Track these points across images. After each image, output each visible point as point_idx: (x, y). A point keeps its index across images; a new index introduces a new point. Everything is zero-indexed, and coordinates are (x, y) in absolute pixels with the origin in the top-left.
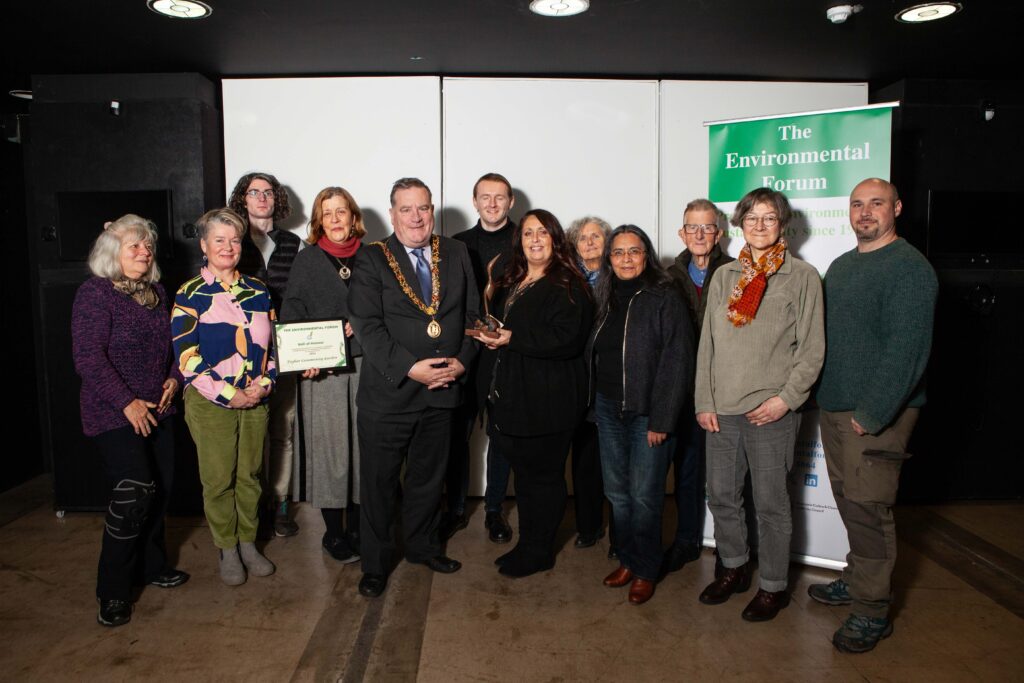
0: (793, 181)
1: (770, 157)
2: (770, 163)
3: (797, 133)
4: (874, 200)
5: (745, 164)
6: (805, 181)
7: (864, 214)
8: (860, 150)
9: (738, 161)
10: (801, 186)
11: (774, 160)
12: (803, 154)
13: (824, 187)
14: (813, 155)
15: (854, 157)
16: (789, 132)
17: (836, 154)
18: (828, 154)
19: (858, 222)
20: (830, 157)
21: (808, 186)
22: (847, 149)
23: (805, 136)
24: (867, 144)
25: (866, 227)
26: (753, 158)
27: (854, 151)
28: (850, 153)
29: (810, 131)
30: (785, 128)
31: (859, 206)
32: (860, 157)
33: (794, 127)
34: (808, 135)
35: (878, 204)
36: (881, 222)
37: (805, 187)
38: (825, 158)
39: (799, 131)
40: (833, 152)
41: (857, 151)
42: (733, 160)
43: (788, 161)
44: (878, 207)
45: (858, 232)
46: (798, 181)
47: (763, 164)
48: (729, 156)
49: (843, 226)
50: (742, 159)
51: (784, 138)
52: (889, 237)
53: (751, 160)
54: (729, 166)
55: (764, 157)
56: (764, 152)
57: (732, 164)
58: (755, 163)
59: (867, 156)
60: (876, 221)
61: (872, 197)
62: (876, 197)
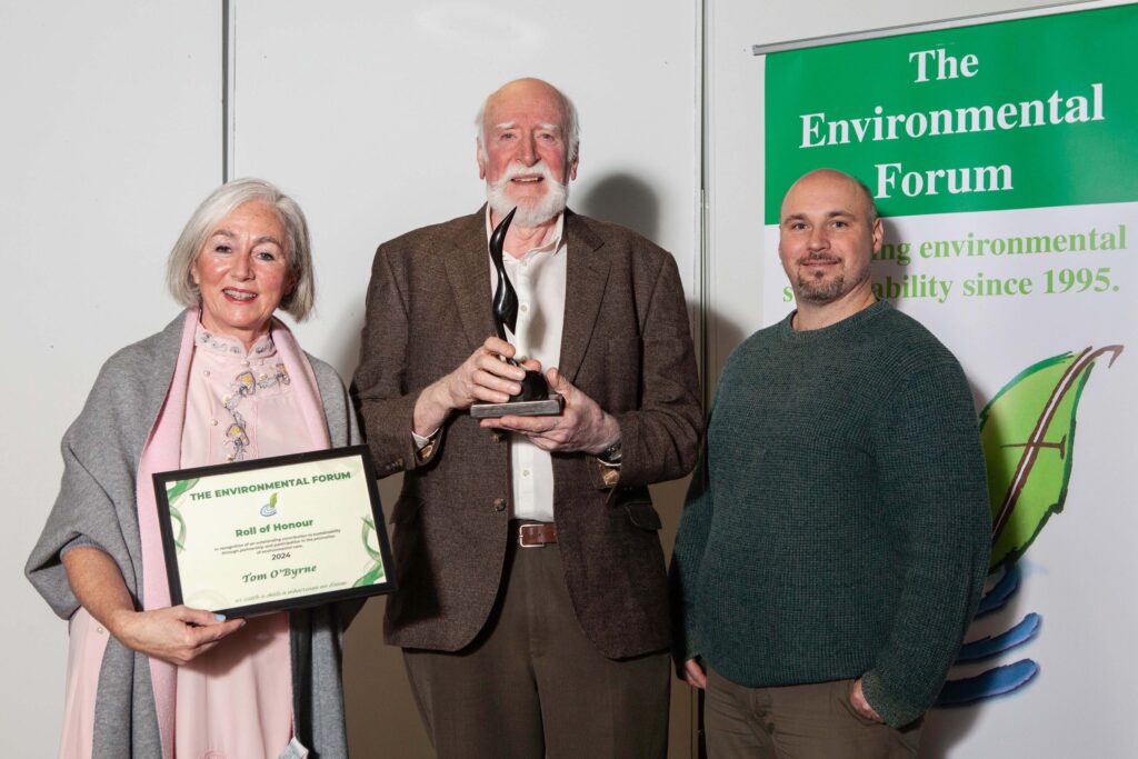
0: (941, 173)
1: (892, 120)
2: (892, 135)
3: (948, 65)
4: (834, 214)
5: (839, 137)
6: (966, 173)
7: (815, 245)
8: (1083, 101)
9: (825, 130)
10: (959, 184)
11: (900, 127)
12: (962, 113)
13: (1008, 185)
14: (982, 115)
15: (1069, 118)
16: (932, 65)
17: (1032, 110)
18: (1014, 111)
19: (802, 262)
20: (1018, 117)
21: (973, 184)
22: (1054, 100)
23: (966, 73)
24: (1098, 88)
25: (819, 275)
26: (856, 123)
27: (1070, 103)
28: (1062, 110)
29: (975, 61)
30: (922, 56)
31: (802, 226)
32: (1084, 117)
33: (942, 52)
34: (971, 69)
35: (840, 224)
36: (848, 261)
37: (966, 188)
38: (1009, 120)
39: (953, 61)
40: (1025, 106)
41: (1076, 103)
42: (816, 130)
43: (929, 129)
44: (842, 230)
45: (799, 285)
46: (952, 173)
47: (878, 136)
48: (807, 119)
49: (1050, 274)
50: (833, 126)
51: (922, 77)
52: (862, 296)
53: (851, 128)
54: (806, 143)
55: (879, 121)
56: (879, 110)
57: (814, 139)
58: (861, 135)
59: (1098, 115)
60: (840, 260)
61: (830, 208)
62: (838, 208)
